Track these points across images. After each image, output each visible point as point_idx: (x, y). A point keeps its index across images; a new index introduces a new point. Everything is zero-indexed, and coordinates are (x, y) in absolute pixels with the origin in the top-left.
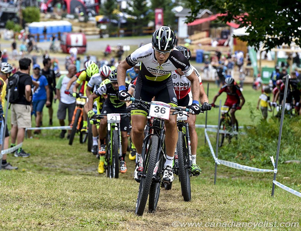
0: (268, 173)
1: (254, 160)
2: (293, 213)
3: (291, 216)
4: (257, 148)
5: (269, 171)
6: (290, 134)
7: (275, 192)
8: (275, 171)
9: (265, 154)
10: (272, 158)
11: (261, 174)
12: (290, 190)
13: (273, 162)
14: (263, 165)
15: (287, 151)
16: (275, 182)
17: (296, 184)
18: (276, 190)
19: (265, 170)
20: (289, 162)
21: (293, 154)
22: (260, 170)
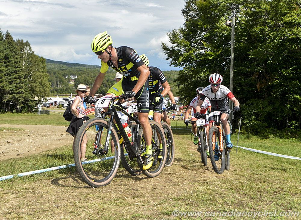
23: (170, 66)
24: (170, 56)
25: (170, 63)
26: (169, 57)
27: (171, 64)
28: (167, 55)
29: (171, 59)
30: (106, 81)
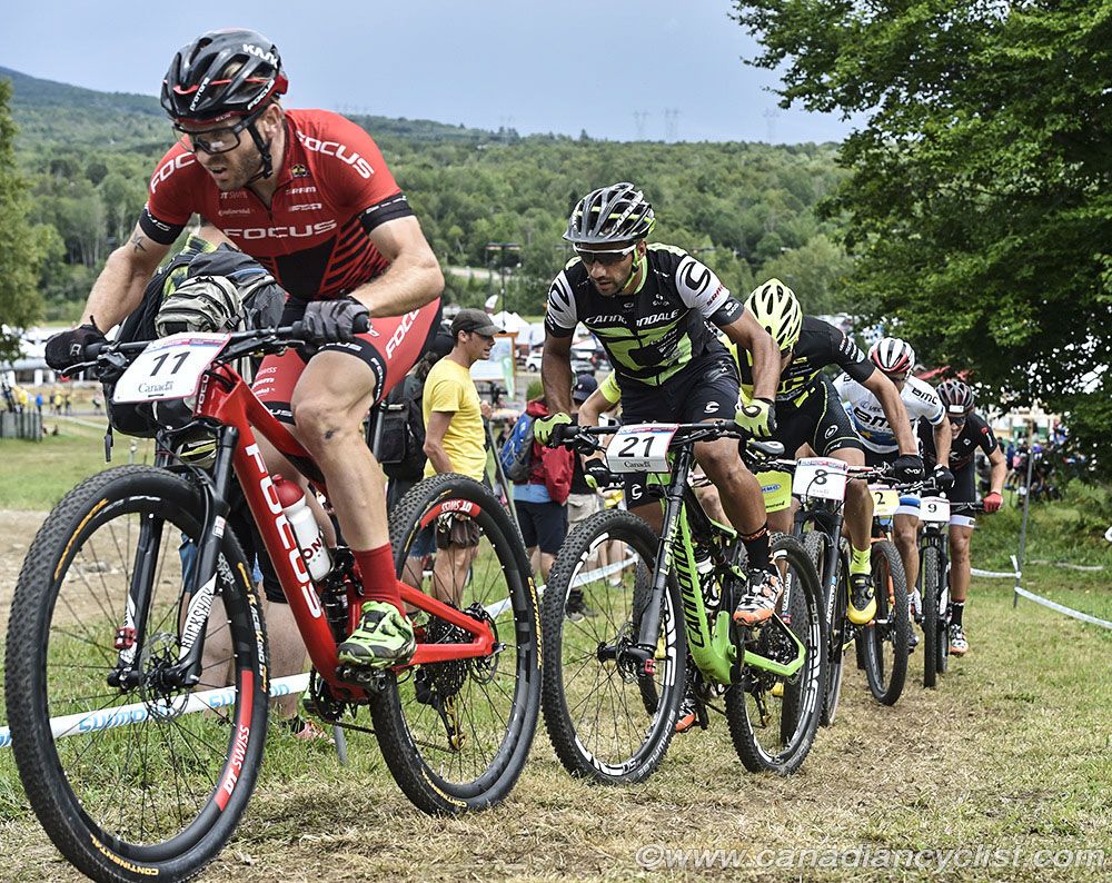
0: (1007, 578)
1: (989, 561)
2: (1043, 630)
3: (1040, 633)
4: (991, 545)
5: (1011, 575)
6: (1034, 526)
7: (1018, 603)
8: (1018, 575)
9: (1003, 552)
10: (1014, 558)
11: (998, 579)
12: (1038, 599)
13: (1015, 563)
14: (1001, 568)
15: (1031, 548)
16: (1018, 590)
17: (1044, 592)
18: (1019, 599)
19: (1004, 575)
20: (1034, 562)
21: (1038, 551)
22: (997, 574)
23: (786, 105)
24: (780, 45)
25: (784, 87)
26: (774, 46)
27: (790, 96)
28: (760, 35)
29: (788, 62)
30: (427, 216)
